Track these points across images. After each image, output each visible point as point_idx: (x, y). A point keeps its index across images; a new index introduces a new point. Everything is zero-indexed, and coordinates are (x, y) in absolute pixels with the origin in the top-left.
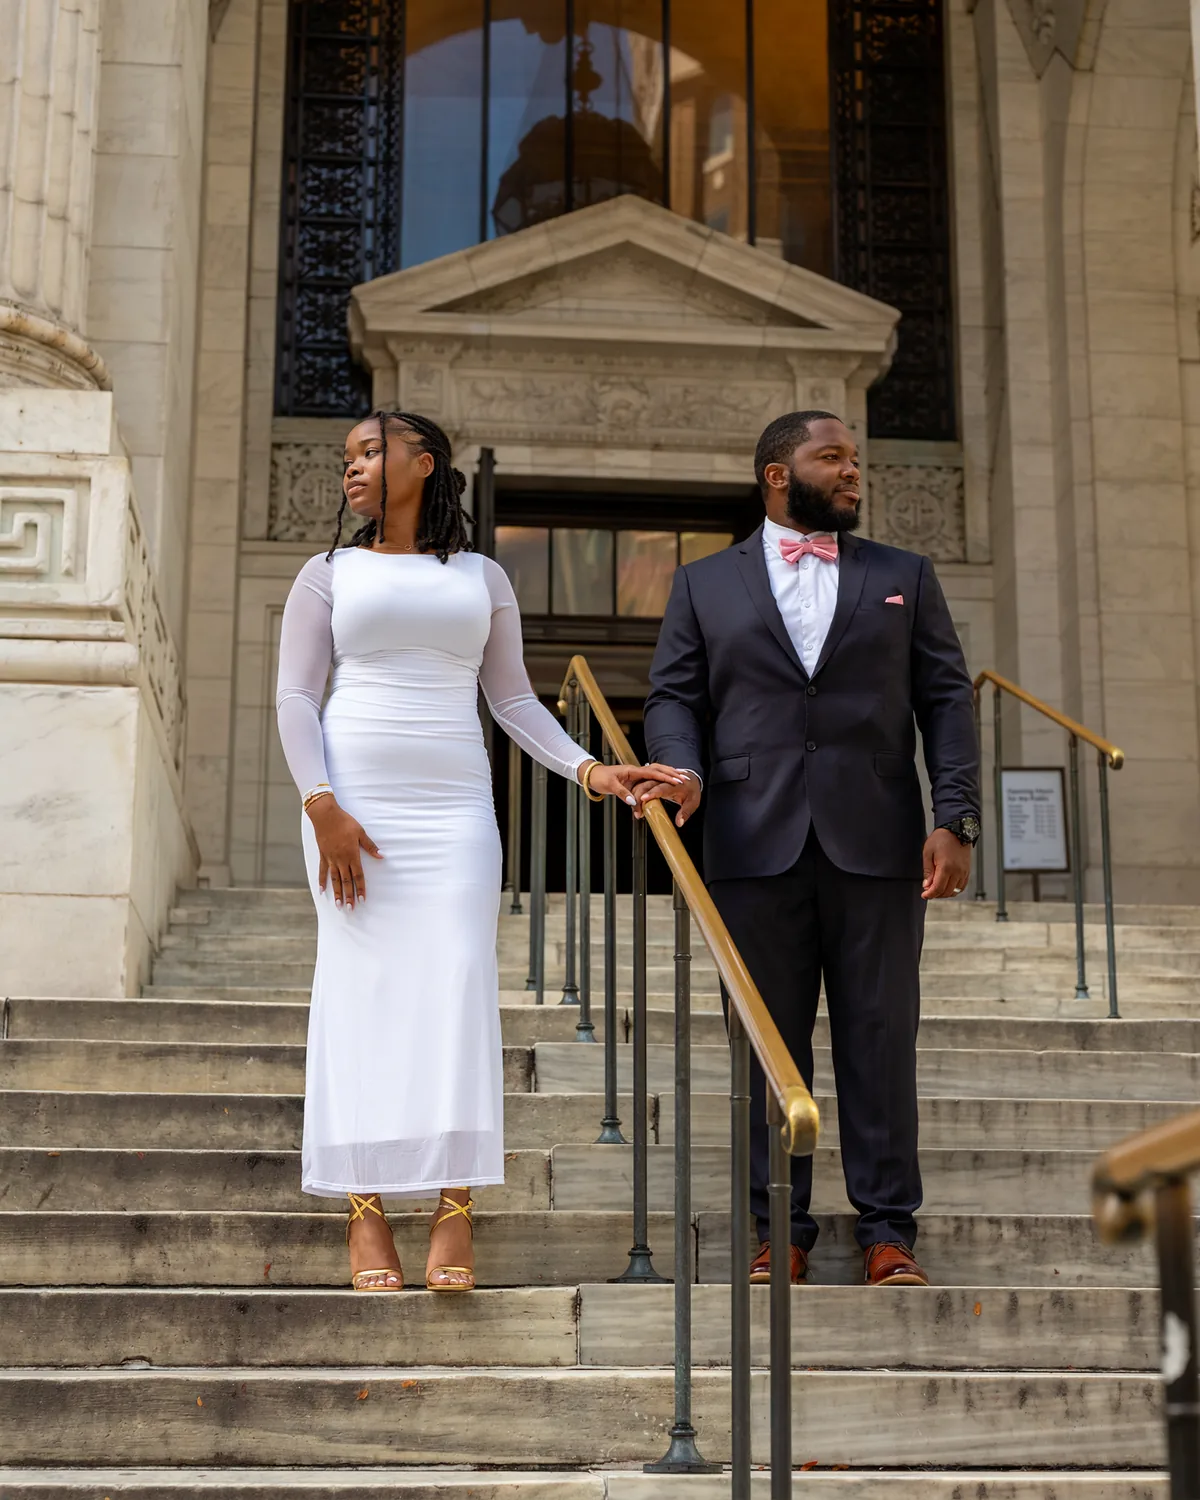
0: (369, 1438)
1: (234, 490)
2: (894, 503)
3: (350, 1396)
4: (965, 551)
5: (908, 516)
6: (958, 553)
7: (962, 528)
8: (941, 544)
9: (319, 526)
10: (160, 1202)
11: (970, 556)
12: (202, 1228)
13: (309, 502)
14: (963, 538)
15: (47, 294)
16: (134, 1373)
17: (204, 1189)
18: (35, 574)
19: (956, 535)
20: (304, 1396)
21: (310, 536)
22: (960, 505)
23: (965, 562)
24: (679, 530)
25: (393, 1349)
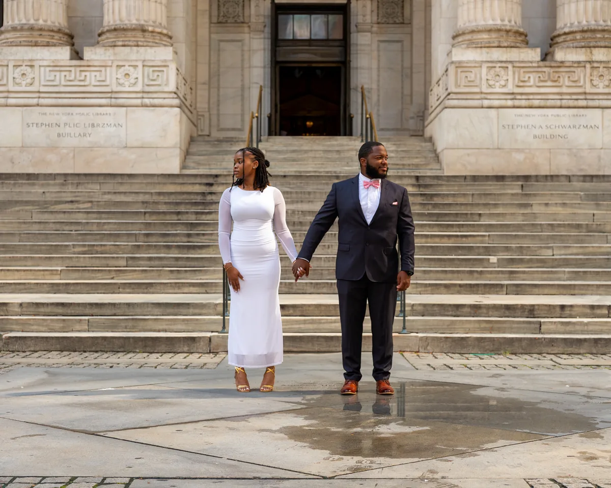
0: (206, 239)
1: (208, 12)
2: (385, 6)
3: (204, 234)
4: (403, 20)
5: (388, 10)
6: (401, 21)
7: (403, 13)
8: (397, 18)
9: (231, 19)
10: (182, 209)
11: (405, 22)
12: (187, 213)
13: (228, 12)
14: (403, 16)
15: (159, 21)
16: (178, 232)
17: (188, 207)
18: (159, 85)
19: (401, 15)
20: (198, 235)
21: (229, 21)
22: (403, 7)
23: (403, 23)
24: (328, 14)
25: (212, 229)
